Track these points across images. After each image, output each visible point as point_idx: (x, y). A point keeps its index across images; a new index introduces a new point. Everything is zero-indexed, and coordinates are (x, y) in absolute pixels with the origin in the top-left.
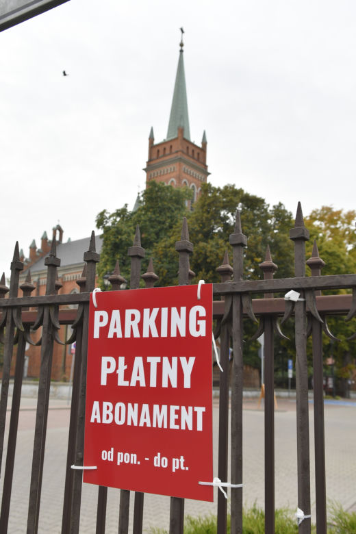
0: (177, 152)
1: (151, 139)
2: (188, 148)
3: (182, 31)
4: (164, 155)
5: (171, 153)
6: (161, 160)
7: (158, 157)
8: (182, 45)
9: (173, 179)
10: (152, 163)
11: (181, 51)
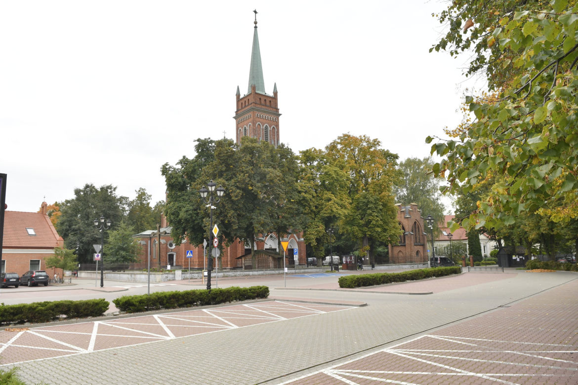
0: (251, 104)
1: (238, 95)
2: (260, 99)
3: (255, 12)
4: (245, 106)
5: (249, 105)
6: (244, 109)
7: (242, 108)
8: (256, 23)
9: (250, 123)
10: (239, 112)
11: (256, 27)
